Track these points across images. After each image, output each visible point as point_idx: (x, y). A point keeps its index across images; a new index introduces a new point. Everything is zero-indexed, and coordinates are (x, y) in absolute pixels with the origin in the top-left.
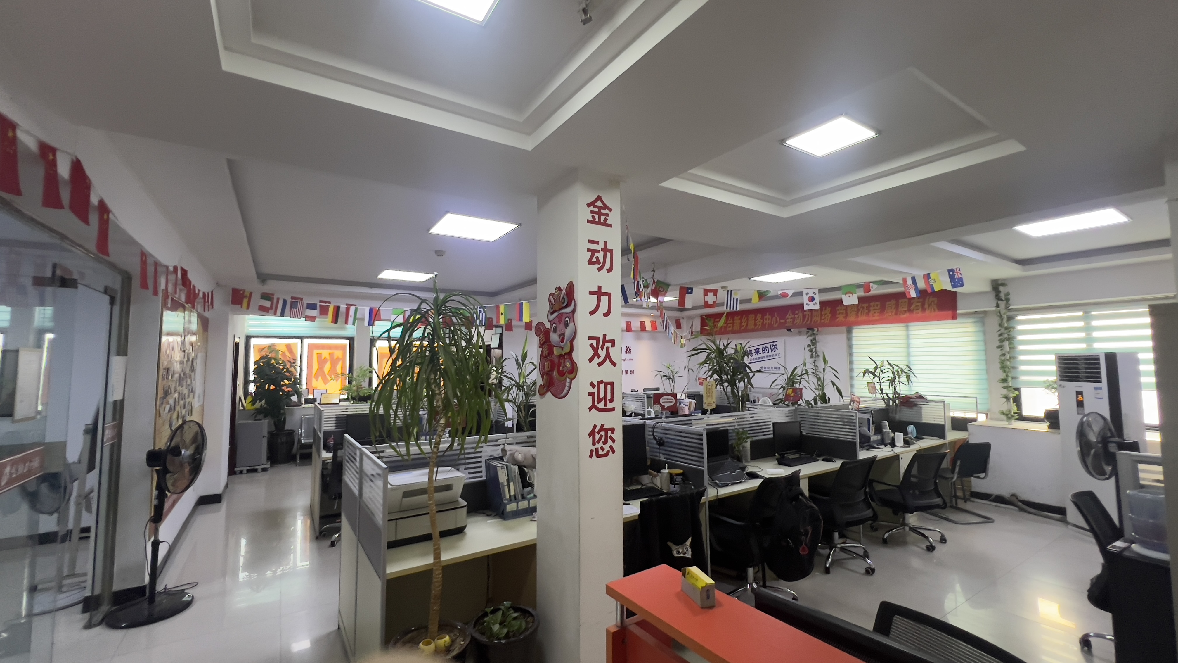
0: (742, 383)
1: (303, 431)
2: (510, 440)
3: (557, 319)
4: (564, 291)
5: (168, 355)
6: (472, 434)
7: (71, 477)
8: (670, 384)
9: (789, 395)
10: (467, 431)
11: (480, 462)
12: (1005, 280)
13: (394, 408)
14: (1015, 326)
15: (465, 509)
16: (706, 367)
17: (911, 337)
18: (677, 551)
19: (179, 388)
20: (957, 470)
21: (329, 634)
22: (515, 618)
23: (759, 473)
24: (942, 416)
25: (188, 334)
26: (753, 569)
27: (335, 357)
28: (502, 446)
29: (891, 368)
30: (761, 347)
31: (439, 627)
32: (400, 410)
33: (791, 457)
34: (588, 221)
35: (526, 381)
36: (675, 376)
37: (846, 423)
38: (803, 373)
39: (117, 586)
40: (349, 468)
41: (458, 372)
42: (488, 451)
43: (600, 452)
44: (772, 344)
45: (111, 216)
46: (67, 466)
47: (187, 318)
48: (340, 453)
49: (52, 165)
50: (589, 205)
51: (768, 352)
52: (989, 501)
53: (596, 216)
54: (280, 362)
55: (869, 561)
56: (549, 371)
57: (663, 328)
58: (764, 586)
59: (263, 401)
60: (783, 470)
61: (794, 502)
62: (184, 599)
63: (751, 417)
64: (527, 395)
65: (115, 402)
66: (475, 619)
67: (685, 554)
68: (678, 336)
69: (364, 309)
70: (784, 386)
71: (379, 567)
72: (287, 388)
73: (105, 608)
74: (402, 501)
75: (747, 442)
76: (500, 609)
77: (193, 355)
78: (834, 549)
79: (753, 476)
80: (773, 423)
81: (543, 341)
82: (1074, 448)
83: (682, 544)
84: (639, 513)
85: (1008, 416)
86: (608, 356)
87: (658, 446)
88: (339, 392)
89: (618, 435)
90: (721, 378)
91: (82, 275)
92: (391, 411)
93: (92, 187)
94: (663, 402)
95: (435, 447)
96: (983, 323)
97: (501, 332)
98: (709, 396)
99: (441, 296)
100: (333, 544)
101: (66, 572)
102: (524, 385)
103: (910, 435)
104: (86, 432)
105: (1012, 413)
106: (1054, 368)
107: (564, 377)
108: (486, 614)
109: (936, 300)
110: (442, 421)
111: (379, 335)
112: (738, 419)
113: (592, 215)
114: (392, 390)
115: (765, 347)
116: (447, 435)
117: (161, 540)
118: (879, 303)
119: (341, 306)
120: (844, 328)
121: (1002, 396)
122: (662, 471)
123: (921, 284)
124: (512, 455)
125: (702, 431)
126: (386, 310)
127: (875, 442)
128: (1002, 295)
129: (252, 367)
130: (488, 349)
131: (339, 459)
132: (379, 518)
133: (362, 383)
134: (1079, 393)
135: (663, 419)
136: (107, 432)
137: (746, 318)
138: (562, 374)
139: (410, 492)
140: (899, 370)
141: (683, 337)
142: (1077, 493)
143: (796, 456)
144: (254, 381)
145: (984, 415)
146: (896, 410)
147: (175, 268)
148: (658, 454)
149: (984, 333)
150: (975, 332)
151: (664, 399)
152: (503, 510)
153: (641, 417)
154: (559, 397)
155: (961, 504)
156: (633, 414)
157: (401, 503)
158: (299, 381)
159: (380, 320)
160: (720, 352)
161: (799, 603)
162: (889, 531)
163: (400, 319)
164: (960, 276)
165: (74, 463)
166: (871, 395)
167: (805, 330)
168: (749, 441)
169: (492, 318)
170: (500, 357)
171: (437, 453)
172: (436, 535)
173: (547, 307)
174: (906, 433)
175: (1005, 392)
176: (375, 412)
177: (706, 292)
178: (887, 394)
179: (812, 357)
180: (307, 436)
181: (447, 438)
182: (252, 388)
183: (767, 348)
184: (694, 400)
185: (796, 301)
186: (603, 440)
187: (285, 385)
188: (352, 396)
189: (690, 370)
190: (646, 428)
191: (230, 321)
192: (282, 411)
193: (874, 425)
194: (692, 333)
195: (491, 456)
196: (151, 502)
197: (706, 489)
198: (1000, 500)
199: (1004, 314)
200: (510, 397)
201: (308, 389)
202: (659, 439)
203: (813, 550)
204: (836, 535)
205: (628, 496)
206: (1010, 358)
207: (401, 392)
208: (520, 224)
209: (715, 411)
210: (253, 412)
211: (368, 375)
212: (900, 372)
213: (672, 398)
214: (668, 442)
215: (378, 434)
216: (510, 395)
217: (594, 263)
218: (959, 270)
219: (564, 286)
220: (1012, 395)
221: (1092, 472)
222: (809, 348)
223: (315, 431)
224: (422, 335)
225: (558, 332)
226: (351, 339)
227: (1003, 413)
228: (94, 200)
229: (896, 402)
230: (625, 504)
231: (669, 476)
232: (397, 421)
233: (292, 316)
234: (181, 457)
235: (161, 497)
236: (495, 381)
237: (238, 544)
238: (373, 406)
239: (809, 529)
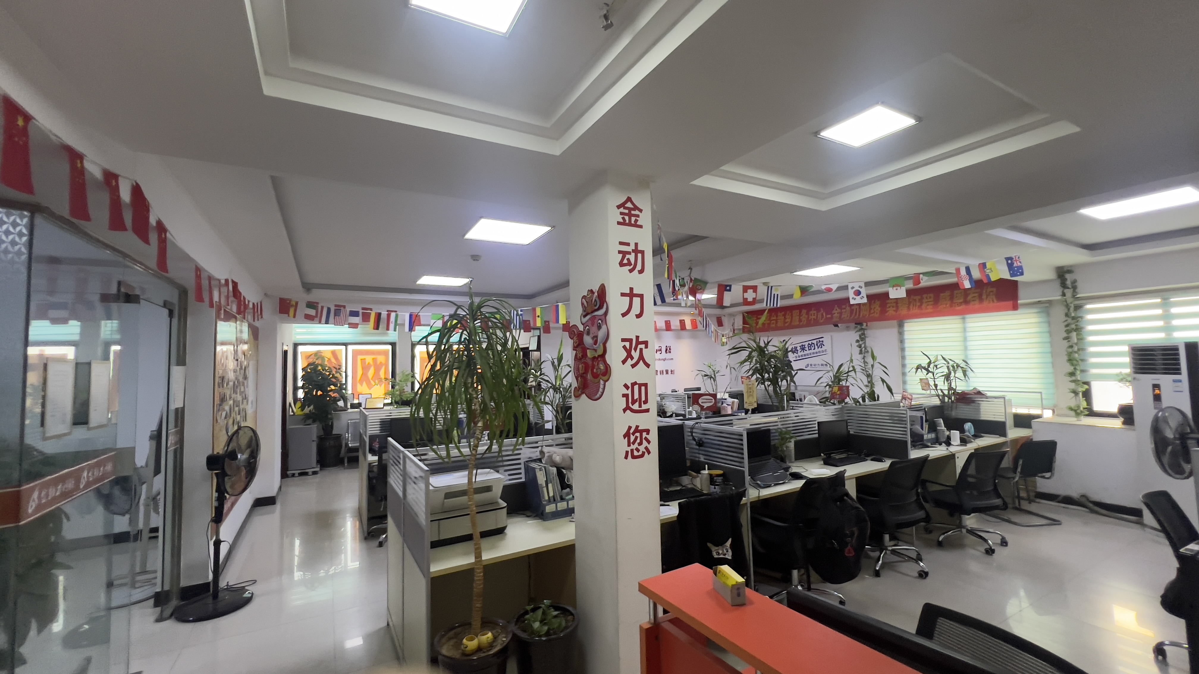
0: (784, 382)
1: (350, 435)
2: (550, 442)
3: (590, 322)
4: (596, 294)
5: (223, 364)
6: (510, 436)
7: (140, 479)
8: (712, 384)
9: (835, 393)
10: (504, 434)
11: (520, 464)
12: (1071, 266)
13: (434, 412)
14: (1084, 315)
15: (505, 509)
16: (747, 366)
17: (968, 330)
18: (718, 552)
19: (233, 396)
20: (1019, 470)
21: (380, 629)
22: (556, 617)
23: (803, 474)
24: (1003, 413)
25: (240, 344)
26: (798, 572)
27: (378, 363)
28: (540, 448)
29: (945, 363)
30: (806, 344)
31: (481, 625)
32: (440, 414)
33: (838, 457)
34: (619, 223)
35: (562, 383)
36: (717, 375)
37: (896, 422)
38: (850, 370)
39: (185, 583)
40: (393, 471)
41: (495, 376)
42: (526, 453)
43: (636, 453)
44: (818, 340)
45: (168, 235)
46: (136, 469)
47: (238, 328)
48: (385, 456)
49: (115, 191)
50: (619, 207)
51: (814, 349)
52: (1057, 502)
53: (627, 218)
54: (327, 368)
55: (922, 564)
56: (584, 373)
57: (704, 327)
58: (809, 589)
59: (312, 407)
60: (828, 470)
61: (839, 503)
62: (245, 595)
63: (796, 416)
64: (564, 397)
65: (177, 410)
66: (516, 617)
67: (725, 555)
68: (719, 334)
69: (405, 315)
70: (830, 383)
71: (423, 566)
72: (334, 393)
73: (174, 603)
74: (444, 501)
75: (791, 442)
76: (540, 607)
77: (245, 363)
78: (884, 551)
79: (797, 476)
80: (818, 422)
81: (577, 344)
82: (1149, 446)
83: (721, 545)
84: (677, 515)
85: (1077, 412)
86: (641, 357)
87: (697, 447)
88: (384, 396)
89: (654, 437)
90: (763, 377)
91: (143, 290)
92: (431, 415)
93: (150, 209)
94: (702, 403)
95: (473, 449)
96: (1048, 314)
97: (539, 335)
98: (750, 395)
99: (477, 300)
100: (381, 545)
101: (138, 570)
102: (560, 387)
103: (967, 433)
104: (151, 438)
105: (1082, 409)
106: (1127, 360)
107: (599, 378)
108: (526, 613)
109: (994, 290)
110: (480, 424)
111: (418, 340)
112: (781, 418)
113: (623, 216)
114: (432, 394)
115: (810, 343)
116: (486, 438)
117: (222, 540)
118: (932, 295)
119: (382, 313)
120: (895, 322)
121: (1069, 391)
122: (703, 472)
123: (976, 274)
124: (550, 457)
125: (742, 431)
126: (425, 315)
127: (928, 440)
128: (1069, 283)
129: (300, 374)
130: (526, 351)
131: (384, 462)
132: (422, 518)
133: (404, 388)
134: (1156, 386)
135: (702, 419)
136: (170, 438)
137: (790, 314)
138: (596, 376)
139: (451, 494)
140: (955, 365)
141: (724, 336)
142: (1150, 492)
143: (843, 456)
144: (302, 388)
145: (1051, 411)
146: (952, 407)
147: (227, 281)
148: (698, 455)
149: (1049, 323)
150: (1039, 323)
151: (704, 399)
152: (543, 511)
153: (681, 418)
154: (593, 399)
155: (1025, 505)
156: (674, 414)
157: (443, 504)
158: (344, 386)
159: (420, 325)
160: (761, 351)
161: (848, 607)
162: (944, 534)
163: (439, 324)
164: (1019, 264)
165: (142, 467)
166: (924, 392)
167: (853, 325)
168: (793, 440)
169: (529, 321)
170: (538, 360)
171: (475, 456)
172: (477, 535)
173: (580, 310)
174: (962, 431)
175: (1073, 386)
176: (416, 416)
177: (745, 289)
178: (942, 390)
179: (861, 353)
180: (353, 440)
181: (487, 440)
182: (301, 394)
183: (813, 345)
184: (737, 399)
185: (841, 295)
186: (638, 441)
187: (332, 390)
188: (395, 400)
189: (732, 369)
190: (684, 428)
191: (278, 329)
192: (329, 416)
193: (928, 423)
194: (734, 331)
195: (530, 458)
196: (212, 504)
197: (746, 489)
198: (1068, 500)
199: (1071, 303)
200: (547, 399)
201: (353, 394)
202: (698, 440)
203: (859, 550)
204: (887, 537)
205: (665, 497)
206: (1079, 350)
207: (440, 397)
208: (554, 226)
209: (754, 411)
210: (302, 417)
211: (411, 379)
212: (956, 367)
213: (712, 398)
214: (707, 443)
215: (418, 437)
216: (547, 397)
217: (625, 265)
218: (1019, 258)
219: (596, 289)
220: (1082, 389)
221: (1170, 471)
222: (858, 344)
223: (361, 435)
224: (459, 339)
225: (592, 335)
226: (393, 345)
227: (1071, 409)
228: (153, 221)
229: (951, 399)
230: (661, 505)
231: (709, 477)
232: (437, 424)
233: (335, 324)
234: (237, 461)
235: (221, 500)
236: (534, 384)
237: (292, 545)
238: (413, 410)
239: (855, 530)
